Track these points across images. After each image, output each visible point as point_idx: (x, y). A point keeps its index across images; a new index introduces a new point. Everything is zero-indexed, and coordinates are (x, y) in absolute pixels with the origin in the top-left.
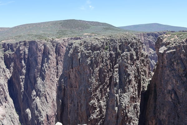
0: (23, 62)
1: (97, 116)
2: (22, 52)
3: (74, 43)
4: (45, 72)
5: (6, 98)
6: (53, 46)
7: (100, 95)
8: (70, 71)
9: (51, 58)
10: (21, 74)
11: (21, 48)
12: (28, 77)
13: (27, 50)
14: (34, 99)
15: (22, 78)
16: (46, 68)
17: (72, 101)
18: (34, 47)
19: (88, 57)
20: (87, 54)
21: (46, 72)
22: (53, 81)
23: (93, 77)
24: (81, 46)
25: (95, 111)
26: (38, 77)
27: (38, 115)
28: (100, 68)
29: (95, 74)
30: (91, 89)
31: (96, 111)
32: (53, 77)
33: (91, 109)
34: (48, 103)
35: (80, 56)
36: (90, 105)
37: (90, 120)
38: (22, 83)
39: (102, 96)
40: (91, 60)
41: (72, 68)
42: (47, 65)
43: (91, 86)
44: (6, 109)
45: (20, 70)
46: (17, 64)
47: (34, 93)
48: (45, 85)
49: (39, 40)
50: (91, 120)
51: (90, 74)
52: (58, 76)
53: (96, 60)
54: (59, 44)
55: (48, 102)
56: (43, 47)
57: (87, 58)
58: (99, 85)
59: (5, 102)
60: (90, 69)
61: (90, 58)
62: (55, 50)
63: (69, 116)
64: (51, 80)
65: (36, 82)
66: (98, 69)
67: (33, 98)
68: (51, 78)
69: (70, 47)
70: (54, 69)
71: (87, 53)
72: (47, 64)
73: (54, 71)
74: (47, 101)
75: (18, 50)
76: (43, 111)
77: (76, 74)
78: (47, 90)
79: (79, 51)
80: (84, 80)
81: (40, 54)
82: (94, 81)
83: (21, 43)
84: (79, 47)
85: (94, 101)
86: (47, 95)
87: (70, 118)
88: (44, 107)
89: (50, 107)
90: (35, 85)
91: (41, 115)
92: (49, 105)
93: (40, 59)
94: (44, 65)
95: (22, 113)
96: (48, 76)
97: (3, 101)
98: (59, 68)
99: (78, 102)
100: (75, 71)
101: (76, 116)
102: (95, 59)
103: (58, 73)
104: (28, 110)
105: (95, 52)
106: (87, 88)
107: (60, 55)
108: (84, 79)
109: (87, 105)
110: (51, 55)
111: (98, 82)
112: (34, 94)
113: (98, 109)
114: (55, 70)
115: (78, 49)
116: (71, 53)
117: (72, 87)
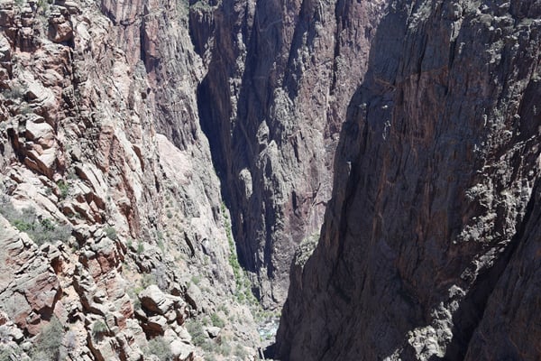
0: (240, 36)
1: (484, 234)
2: (239, 7)
4: (299, 72)
5: (194, 132)
7: (509, 174)
8: (409, 80)
9: (320, 33)
10: (234, 72)
12: (250, 83)
13: (252, 3)
14: (263, 147)
15: (234, 84)
16: (304, 60)
17: (398, 173)
19: (493, 38)
20: (492, 28)
21: (304, 74)
22: (320, 102)
23: (497, 111)
25: (478, 220)
26: (277, 86)
27: (271, 189)
28: (531, 80)
29: (507, 99)
30: (482, 148)
31: (484, 219)
32: (319, 91)
33: (467, 212)
34: (298, 161)
35: (457, 33)
36: (467, 199)
37: (459, 243)
38: (233, 98)
39: (513, 178)
40: (504, 52)
41: (419, 72)
42: (307, 54)
43: (485, 139)
44: (193, 159)
45: (229, 61)
46: (225, 43)
47: (265, 129)
48: (297, 111)
50: (461, 243)
51: (491, 98)
52: (334, 91)
53: (526, 52)
55: (300, 159)
57: (490, 42)
58: (515, 139)
59: (193, 143)
60: (496, 81)
61: (500, 44)
62: (334, 7)
63: (380, 214)
64: (314, 97)
65: (271, 98)
66: (521, 84)
67: (261, 143)
68: (315, 91)
70: (328, 67)
71: (493, 23)
72: (307, 49)
73: (325, 73)
74: (297, 155)
76: (285, 181)
77: (430, 92)
78: (301, 126)
79: (456, 13)
80: (462, 118)
81: (290, 17)
82: (500, 123)
85: (484, 188)
86: (299, 139)
87: (383, 221)
88: (287, 170)
89: (304, 174)
90: (268, 108)
91: (278, 192)
92: (302, 168)
93: (287, 34)
94: (299, 51)
95: (230, 177)
96: (306, 85)
97: (188, 139)
98: (339, 64)
99: (419, 181)
100: (430, 82)
101: (406, 218)
102: (521, 49)
103: (335, 81)
104: (245, 173)
105: (527, 22)
106: (468, 145)
107: (349, 25)
108: (463, 112)
109: (458, 196)
110: (323, 22)
111: (512, 128)
112: (265, 133)
113: (491, 216)
114: (328, 71)
115: (456, 7)
116: (419, 19)
117: (404, 133)
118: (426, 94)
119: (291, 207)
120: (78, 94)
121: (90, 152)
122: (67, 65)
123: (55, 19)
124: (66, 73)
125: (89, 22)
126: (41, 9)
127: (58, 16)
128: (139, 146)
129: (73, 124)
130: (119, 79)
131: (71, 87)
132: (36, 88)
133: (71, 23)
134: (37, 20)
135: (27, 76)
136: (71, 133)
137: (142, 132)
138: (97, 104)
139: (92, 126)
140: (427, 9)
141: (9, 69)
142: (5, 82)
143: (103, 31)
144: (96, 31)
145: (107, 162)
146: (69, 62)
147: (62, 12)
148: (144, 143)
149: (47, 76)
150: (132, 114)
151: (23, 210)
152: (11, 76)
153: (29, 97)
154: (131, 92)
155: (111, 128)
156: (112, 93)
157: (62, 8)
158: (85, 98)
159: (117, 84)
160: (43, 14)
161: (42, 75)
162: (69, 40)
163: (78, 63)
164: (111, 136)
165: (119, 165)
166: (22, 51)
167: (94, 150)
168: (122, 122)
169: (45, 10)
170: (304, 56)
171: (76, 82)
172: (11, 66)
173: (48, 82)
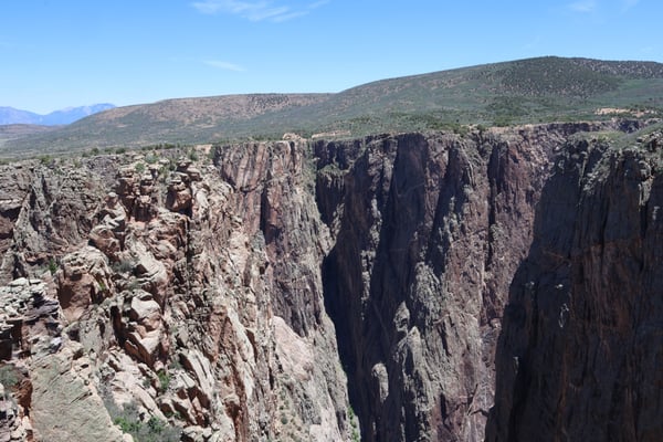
0: (374, 203)
2: (373, 171)
3: (594, 141)
4: (446, 244)
5: (317, 314)
6: (482, 152)
8: (589, 252)
9: (470, 198)
10: (367, 244)
11: (372, 159)
12: (386, 256)
13: (389, 166)
14: (402, 335)
15: (366, 257)
16: (452, 229)
17: (584, 374)
18: (415, 157)
21: (452, 246)
22: (474, 279)
24: (654, 155)
26: (419, 260)
27: (413, 390)
32: (472, 266)
34: (448, 354)
35: (647, 196)
38: (366, 274)
41: (602, 242)
42: (455, 222)
44: (316, 348)
45: (362, 231)
46: (357, 210)
47: (405, 313)
48: (445, 290)
49: (433, 132)
52: (490, 266)
54: (504, 148)
55: (450, 351)
56: (446, 155)
59: (315, 328)
62: (485, 168)
63: (564, 431)
64: (465, 274)
65: (411, 276)
67: (399, 329)
68: (466, 266)
69: (576, 156)
70: (481, 238)
72: (455, 216)
73: (477, 245)
74: (445, 347)
75: (363, 164)
76: (431, 380)
77: (619, 267)
78: (450, 309)
79: (644, 172)
81: (432, 181)
83: (373, 142)
84: (644, 158)
86: (448, 325)
88: (433, 366)
89: (455, 372)
90: (408, 287)
91: (422, 394)
92: (452, 364)
93: (431, 199)
94: (445, 219)
95: (360, 370)
96: (455, 259)
97: (310, 324)
98: (496, 234)
99: (616, 385)
100: (617, 254)
101: (602, 438)
103: (491, 253)
104: (380, 368)
107: (506, 188)
110: (474, 186)
112: (405, 317)
114: (482, 242)
115: (642, 166)
116: (595, 180)
117: (589, 319)
118: (613, 271)
119: (439, 416)
120: (191, 268)
121: (198, 336)
122: (181, 235)
123: (175, 187)
124: (179, 244)
125: (208, 188)
126: (162, 176)
127: (179, 183)
128: (253, 330)
129: (182, 303)
130: (236, 251)
131: (184, 259)
132: (147, 261)
133: (191, 191)
134: (156, 188)
135: (139, 247)
136: (179, 312)
137: (258, 313)
138: (210, 279)
139: (203, 306)
140: (605, 168)
141: (122, 239)
142: (116, 253)
143: (222, 198)
144: (215, 198)
145: (216, 348)
146: (184, 232)
147: (183, 178)
148: (259, 327)
149: (160, 247)
150: (247, 292)
151: (124, 405)
152: (123, 248)
153: (139, 271)
154: (248, 266)
155: (224, 308)
156: (227, 267)
157: (184, 174)
158: (198, 272)
159: (233, 257)
160: (163, 181)
161: (154, 246)
162: (187, 209)
163: (194, 233)
164: (223, 318)
165: (230, 353)
166: (136, 220)
167: (203, 334)
168: (236, 302)
169: (166, 177)
170: (451, 224)
171: (189, 254)
172: (124, 236)
173: (161, 254)
